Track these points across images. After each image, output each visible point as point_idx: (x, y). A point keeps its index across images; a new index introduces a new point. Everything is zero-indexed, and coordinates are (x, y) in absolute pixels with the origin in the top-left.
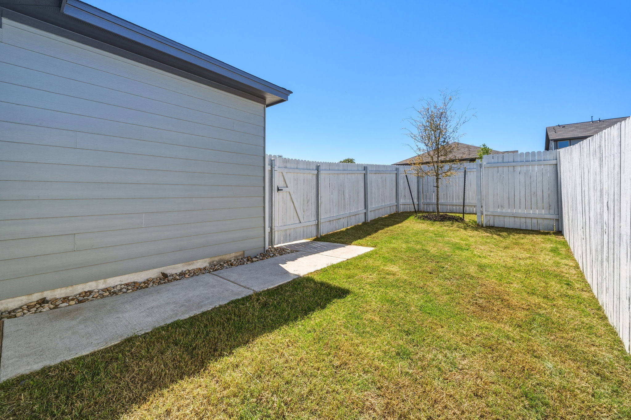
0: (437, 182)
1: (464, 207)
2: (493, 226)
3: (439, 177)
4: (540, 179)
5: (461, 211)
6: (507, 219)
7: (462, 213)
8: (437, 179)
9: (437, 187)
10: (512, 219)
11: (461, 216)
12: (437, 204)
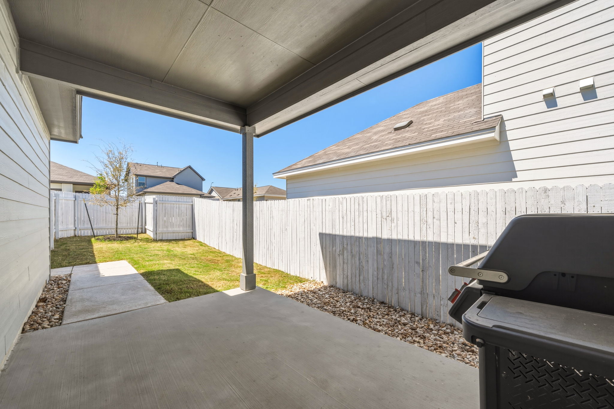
0: (117, 210)
1: (138, 229)
2: (161, 239)
3: (119, 207)
4: (185, 212)
5: (136, 232)
6: (169, 234)
7: (136, 234)
8: (117, 208)
9: (117, 215)
10: (172, 234)
11: (136, 236)
12: (117, 228)
